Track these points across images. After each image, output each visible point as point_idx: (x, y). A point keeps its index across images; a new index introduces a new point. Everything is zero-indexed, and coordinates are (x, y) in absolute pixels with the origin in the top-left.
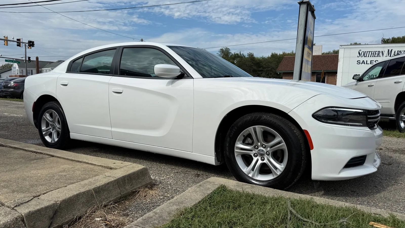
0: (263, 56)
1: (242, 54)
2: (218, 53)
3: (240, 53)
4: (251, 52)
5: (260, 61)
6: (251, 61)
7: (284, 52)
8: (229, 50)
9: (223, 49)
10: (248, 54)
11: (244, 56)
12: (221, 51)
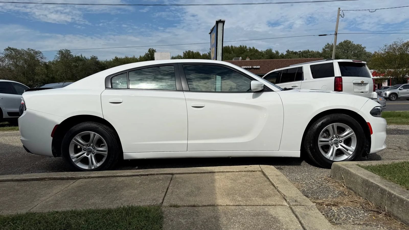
0: (106, 60)
1: (84, 57)
2: (56, 56)
3: (81, 56)
4: (94, 56)
5: (105, 65)
6: (95, 65)
7: (126, 56)
8: (70, 52)
9: (62, 51)
10: (91, 57)
11: (86, 59)
12: (60, 53)
